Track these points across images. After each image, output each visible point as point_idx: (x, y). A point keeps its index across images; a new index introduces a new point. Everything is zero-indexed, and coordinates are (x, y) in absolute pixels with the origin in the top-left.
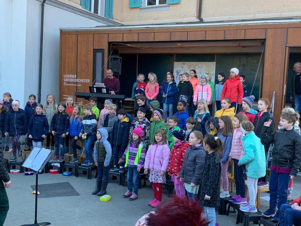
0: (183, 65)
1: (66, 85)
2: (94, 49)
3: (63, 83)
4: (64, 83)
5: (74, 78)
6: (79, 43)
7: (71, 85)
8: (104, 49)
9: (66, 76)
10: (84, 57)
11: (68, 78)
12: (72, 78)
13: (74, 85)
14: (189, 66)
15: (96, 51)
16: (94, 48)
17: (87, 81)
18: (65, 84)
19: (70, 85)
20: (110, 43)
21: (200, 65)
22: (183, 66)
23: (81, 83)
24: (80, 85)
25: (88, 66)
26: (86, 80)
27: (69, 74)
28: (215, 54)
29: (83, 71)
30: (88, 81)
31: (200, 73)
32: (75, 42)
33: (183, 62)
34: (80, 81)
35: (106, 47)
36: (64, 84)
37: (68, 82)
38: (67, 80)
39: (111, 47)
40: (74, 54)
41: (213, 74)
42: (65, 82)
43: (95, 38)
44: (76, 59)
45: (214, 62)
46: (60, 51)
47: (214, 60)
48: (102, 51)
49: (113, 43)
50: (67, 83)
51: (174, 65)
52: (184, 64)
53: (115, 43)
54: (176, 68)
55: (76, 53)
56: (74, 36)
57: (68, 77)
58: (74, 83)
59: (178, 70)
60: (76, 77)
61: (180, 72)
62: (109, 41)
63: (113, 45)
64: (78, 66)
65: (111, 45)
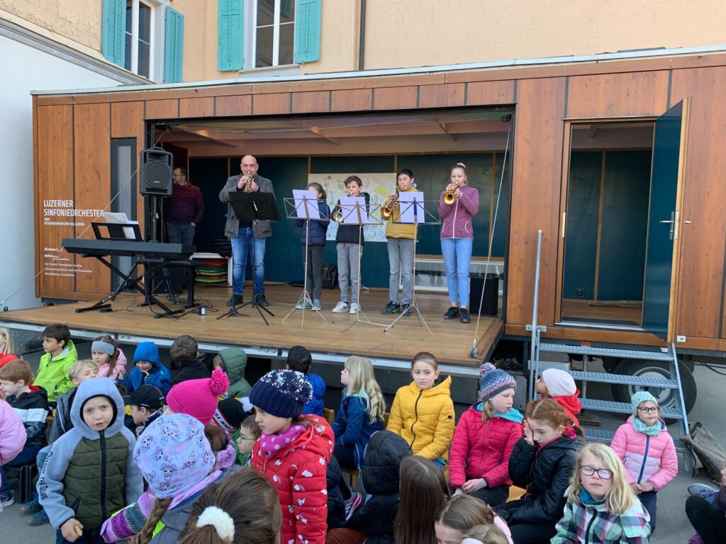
1: (51, 223)
2: (112, 139)
3: (43, 221)
4: (46, 219)
5: (68, 208)
6: (77, 125)
7: (62, 224)
8: (136, 138)
9: (48, 203)
10: (89, 157)
11: (55, 208)
12: (63, 208)
13: (67, 224)
15: (116, 143)
16: (113, 136)
17: (98, 213)
18: (47, 222)
19: (58, 224)
20: (149, 123)
23: (84, 219)
24: (83, 224)
25: (99, 177)
26: (95, 211)
27: (55, 198)
28: (394, 156)
29: (88, 190)
32: (67, 123)
34: (81, 214)
35: (139, 132)
36: (45, 223)
37: (54, 218)
38: (51, 213)
39: (153, 132)
40: (65, 152)
42: (47, 217)
43: (115, 112)
44: (72, 163)
46: (34, 146)
48: (131, 141)
49: (158, 124)
50: (51, 221)
52: (330, 178)
53: (163, 124)
55: (72, 148)
56: (66, 109)
57: (53, 205)
58: (67, 219)
60: (71, 204)
62: (147, 118)
63: (157, 127)
64: (77, 178)
65: (153, 127)
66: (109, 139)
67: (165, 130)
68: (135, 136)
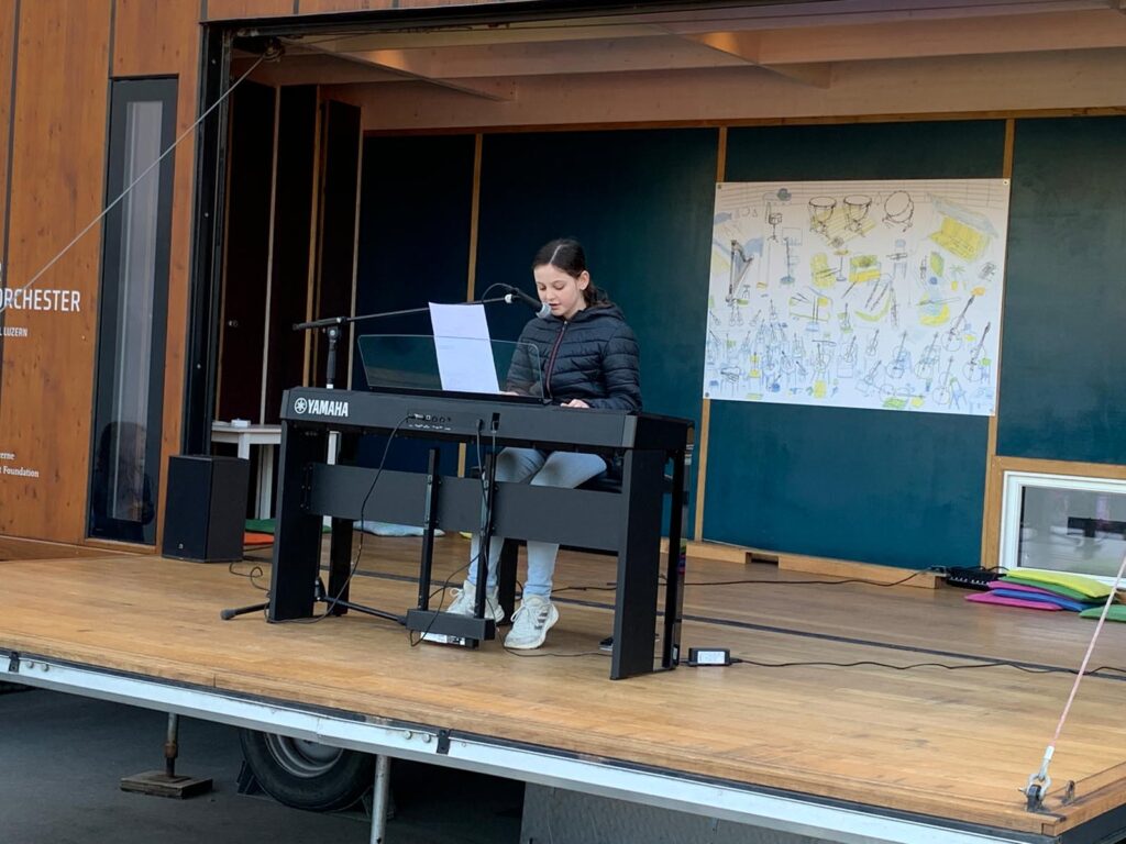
0: (778, 207)
2: (113, 80)
6: (26, 42)
8: (176, 77)
10: (51, 133)
14: (819, 211)
15: (126, 89)
16: (115, 74)
17: (64, 300)
20: (215, 32)
21: (897, 204)
22: (775, 210)
23: (28, 317)
24: (24, 332)
25: (75, 194)
26: (56, 292)
28: (1004, 121)
29: (41, 233)
30: (68, 305)
31: (898, 256)
33: (777, 186)
34: (20, 303)
35: (185, 58)
39: (226, 58)
41: (988, 269)
45: (994, 172)
47: (1000, 164)
48: (162, 85)
49: (241, 34)
51: (720, 207)
52: (784, 195)
53: (254, 34)
54: (728, 223)
55: (8, 110)
59: (743, 242)
61: (756, 255)
62: (211, 18)
63: (239, 44)
64: (15, 197)
65: (227, 43)
66: (105, 83)
67: (263, 50)
68: (175, 72)
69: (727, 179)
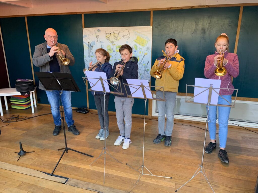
0: (98, 34)
14: (108, 35)
21: (126, 33)
33: (97, 28)
41: (148, 48)
45: (150, 25)
47: (150, 23)
51: (84, 34)
52: (99, 31)
54: (86, 38)
59: (90, 42)
61: (94, 45)
69: (85, 27)
